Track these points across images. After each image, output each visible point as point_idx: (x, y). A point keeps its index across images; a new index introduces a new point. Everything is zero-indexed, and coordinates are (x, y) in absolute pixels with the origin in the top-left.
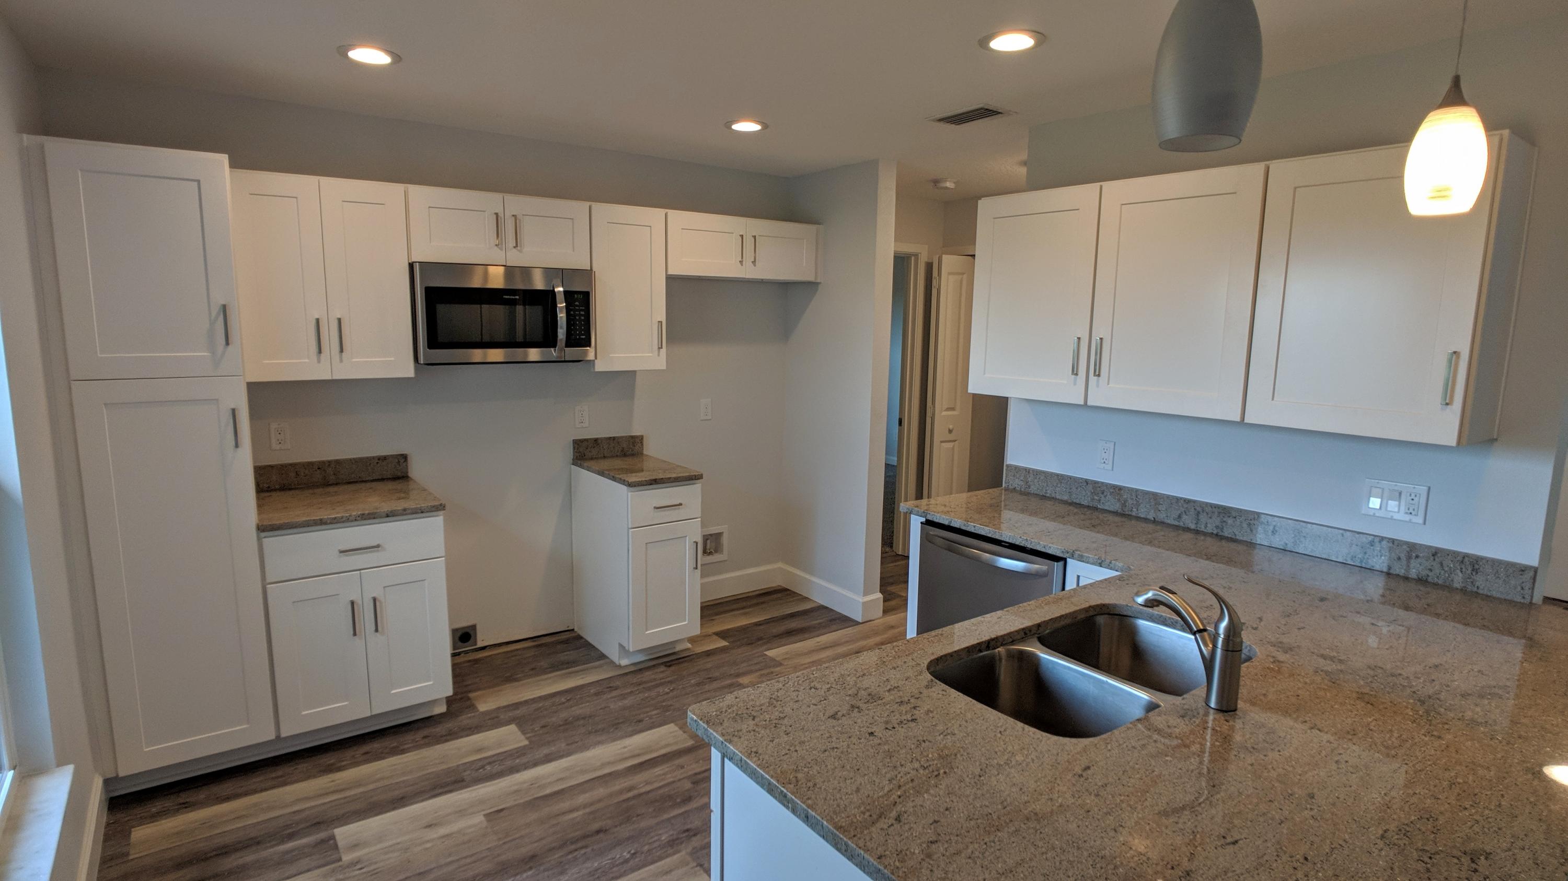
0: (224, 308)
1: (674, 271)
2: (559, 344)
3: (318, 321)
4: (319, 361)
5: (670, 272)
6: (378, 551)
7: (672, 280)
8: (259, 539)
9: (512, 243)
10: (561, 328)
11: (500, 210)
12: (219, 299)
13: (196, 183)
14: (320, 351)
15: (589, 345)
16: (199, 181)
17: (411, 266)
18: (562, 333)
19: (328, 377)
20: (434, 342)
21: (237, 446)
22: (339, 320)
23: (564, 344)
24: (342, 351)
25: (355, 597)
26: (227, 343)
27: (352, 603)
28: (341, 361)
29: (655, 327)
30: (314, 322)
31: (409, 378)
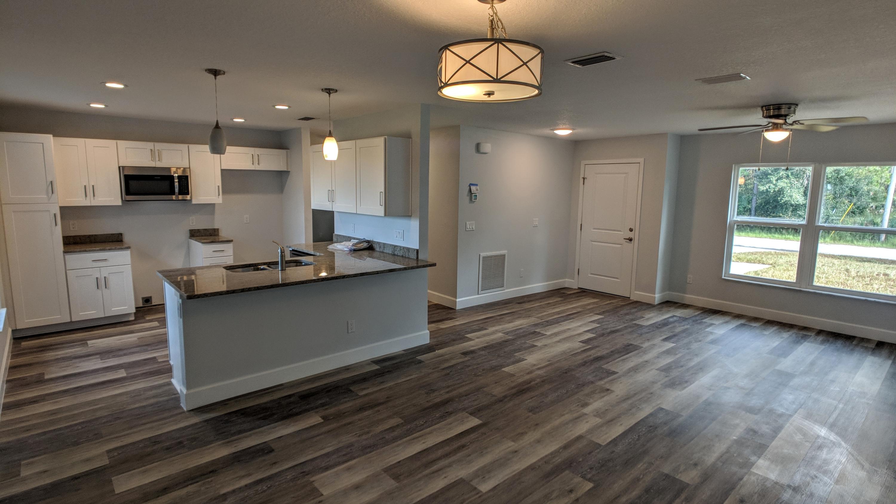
0: (51, 182)
1: (224, 167)
2: (176, 194)
3: (85, 186)
4: (86, 199)
5: (222, 168)
6: (106, 261)
7: (222, 171)
8: (64, 256)
9: (157, 159)
10: (177, 188)
11: (153, 148)
12: (49, 179)
13: (42, 144)
14: (86, 196)
15: (188, 194)
16: (43, 143)
17: (119, 167)
18: (177, 190)
19: (89, 205)
20: (128, 193)
21: (56, 225)
22: (93, 186)
23: (177, 194)
24: (94, 196)
25: (98, 276)
26: (53, 193)
27: (97, 278)
28: (94, 199)
29: (217, 188)
30: (84, 187)
31: (120, 206)
